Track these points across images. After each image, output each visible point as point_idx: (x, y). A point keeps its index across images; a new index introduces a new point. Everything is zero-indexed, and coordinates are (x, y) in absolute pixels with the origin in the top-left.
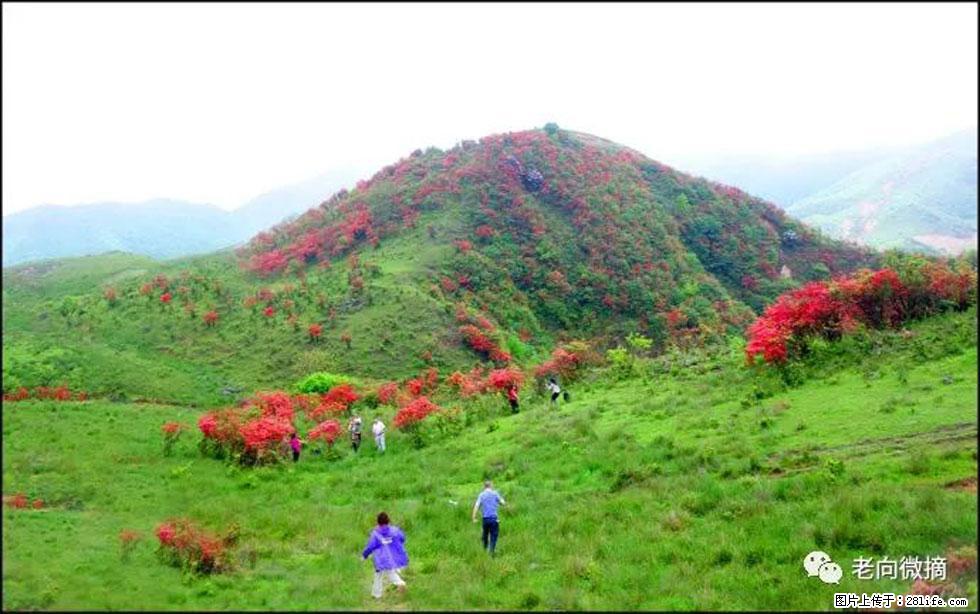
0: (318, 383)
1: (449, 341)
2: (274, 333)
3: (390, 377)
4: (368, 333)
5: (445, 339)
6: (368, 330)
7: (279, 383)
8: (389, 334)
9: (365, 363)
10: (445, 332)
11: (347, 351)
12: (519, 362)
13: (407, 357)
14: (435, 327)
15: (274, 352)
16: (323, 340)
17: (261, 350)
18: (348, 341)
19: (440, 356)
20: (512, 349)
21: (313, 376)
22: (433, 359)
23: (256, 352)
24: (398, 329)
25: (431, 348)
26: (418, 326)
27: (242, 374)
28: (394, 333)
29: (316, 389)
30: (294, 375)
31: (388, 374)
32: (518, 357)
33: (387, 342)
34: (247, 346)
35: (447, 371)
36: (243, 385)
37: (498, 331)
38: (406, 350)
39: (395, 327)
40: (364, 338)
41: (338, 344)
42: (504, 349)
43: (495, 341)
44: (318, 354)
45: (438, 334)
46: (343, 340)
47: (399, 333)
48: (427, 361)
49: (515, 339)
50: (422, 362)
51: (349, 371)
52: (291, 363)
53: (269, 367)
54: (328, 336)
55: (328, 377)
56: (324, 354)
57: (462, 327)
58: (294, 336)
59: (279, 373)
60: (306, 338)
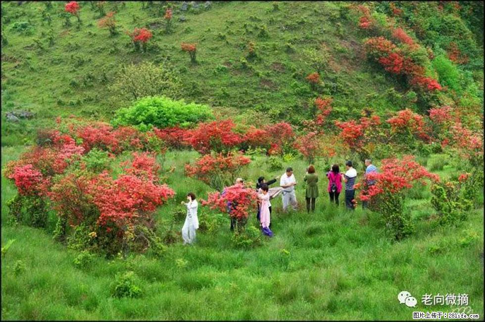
0: (153, 111)
1: (346, 58)
2: (80, 37)
3: (258, 106)
4: (224, 43)
5: (341, 56)
6: (223, 38)
7: (90, 108)
8: (256, 44)
9: (219, 85)
10: (340, 45)
11: (190, 66)
12: (453, 93)
13: (283, 78)
14: (325, 37)
15: (81, 63)
16: (154, 50)
17: (60, 61)
18: (193, 52)
19: (334, 80)
20: (441, 73)
21: (145, 101)
22: (323, 84)
23: (53, 63)
24: (268, 37)
25: (321, 68)
26: (299, 35)
27: (34, 92)
28: (262, 44)
29: (149, 120)
30: (114, 98)
31: (255, 101)
32: (450, 86)
33: (252, 56)
34: (40, 54)
35: (344, 101)
36: (36, 108)
37: (421, 49)
38: (282, 69)
39: (263, 35)
40: (216, 49)
41: (179, 57)
42: (430, 74)
43: (416, 61)
44: (149, 69)
45: (331, 49)
46: (183, 50)
47: (271, 43)
48: (314, 86)
49: (443, 59)
50: (306, 87)
51: (195, 94)
52: (105, 81)
53: (74, 84)
54: (161, 45)
55: (168, 103)
56: (158, 70)
57: (367, 40)
58: (110, 41)
59: (89, 93)
60: (127, 46)
